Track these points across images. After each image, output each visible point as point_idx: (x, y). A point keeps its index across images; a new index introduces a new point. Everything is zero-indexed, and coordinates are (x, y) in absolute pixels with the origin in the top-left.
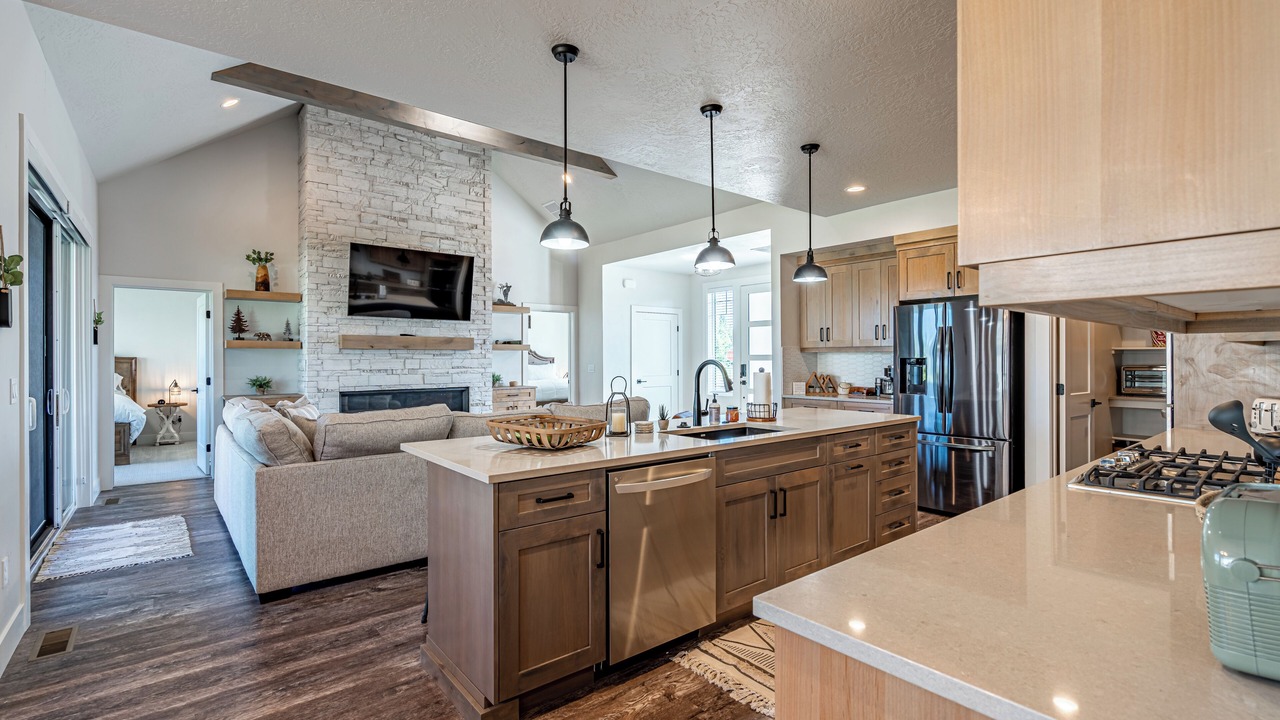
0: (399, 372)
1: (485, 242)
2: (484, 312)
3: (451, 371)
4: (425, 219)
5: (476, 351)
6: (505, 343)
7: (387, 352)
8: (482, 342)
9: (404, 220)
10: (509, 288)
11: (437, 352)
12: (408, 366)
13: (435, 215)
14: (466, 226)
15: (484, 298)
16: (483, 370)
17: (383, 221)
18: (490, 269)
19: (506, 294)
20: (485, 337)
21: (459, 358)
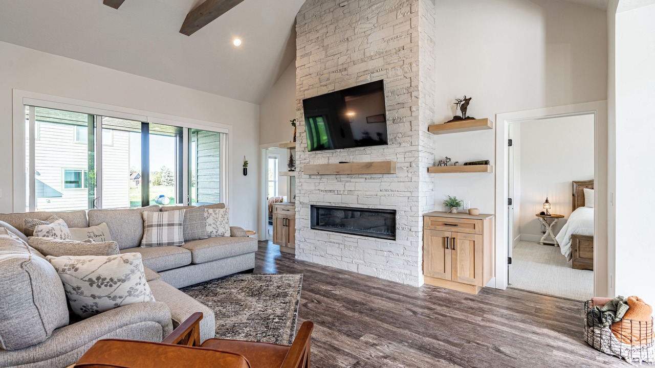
0: (341, 192)
1: (412, 60)
2: (411, 133)
3: (380, 193)
4: (360, 61)
5: (402, 174)
6: (466, 164)
7: (334, 177)
8: (408, 164)
9: (345, 69)
10: (467, 101)
11: (368, 176)
12: (347, 188)
13: (368, 54)
14: (394, 51)
15: (410, 119)
16: (409, 194)
17: (333, 76)
18: (417, 87)
19: (464, 108)
20: (411, 159)
21: (386, 181)
